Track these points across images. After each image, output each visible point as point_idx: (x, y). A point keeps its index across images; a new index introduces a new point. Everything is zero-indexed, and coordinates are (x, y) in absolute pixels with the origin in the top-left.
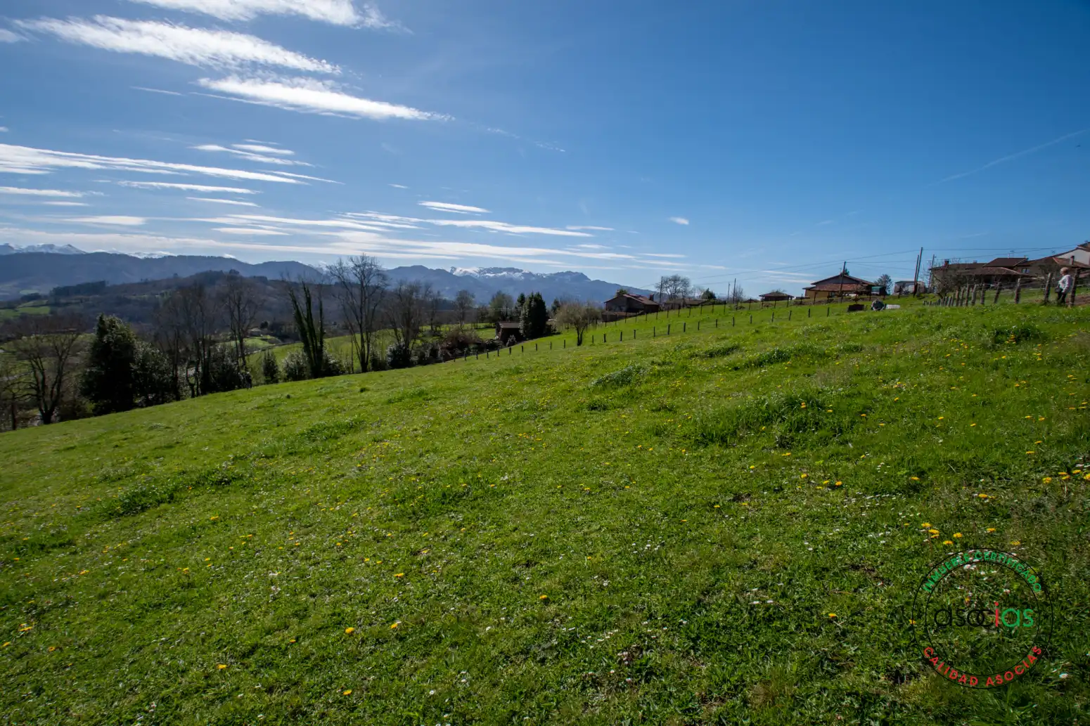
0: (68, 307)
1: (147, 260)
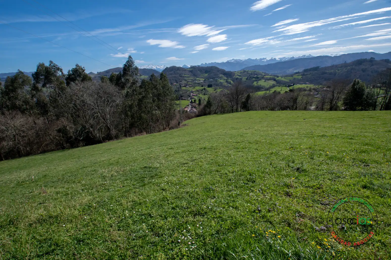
0: (307, 76)
1: (335, 57)
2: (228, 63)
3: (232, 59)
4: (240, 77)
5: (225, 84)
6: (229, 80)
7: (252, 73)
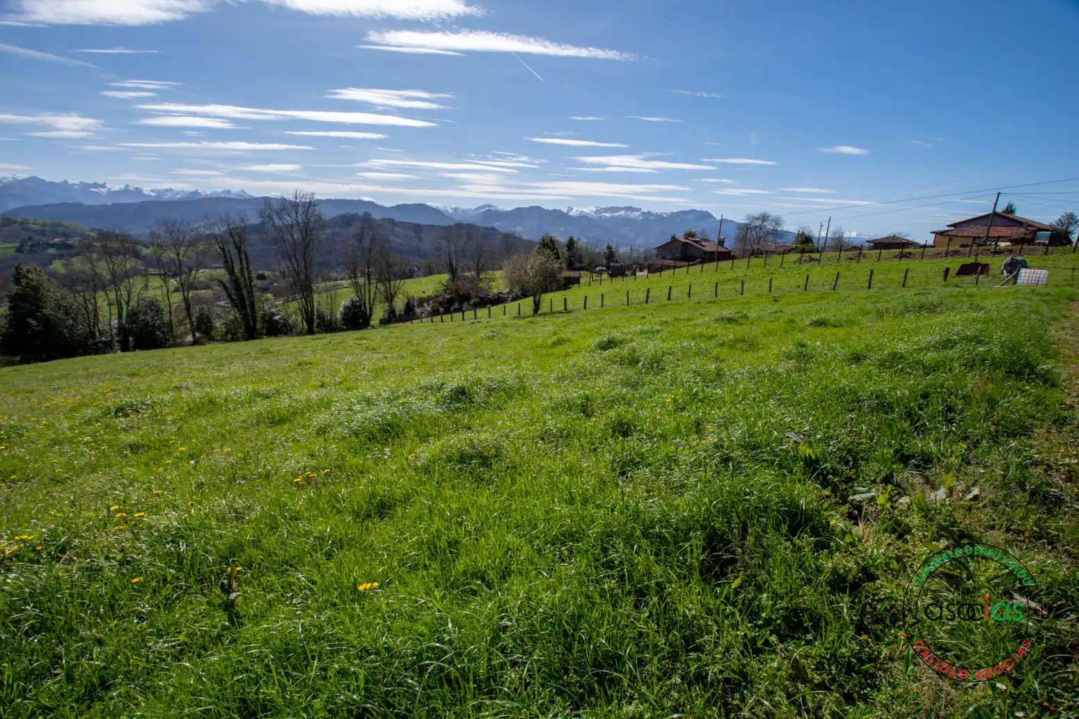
7: (47, 229)
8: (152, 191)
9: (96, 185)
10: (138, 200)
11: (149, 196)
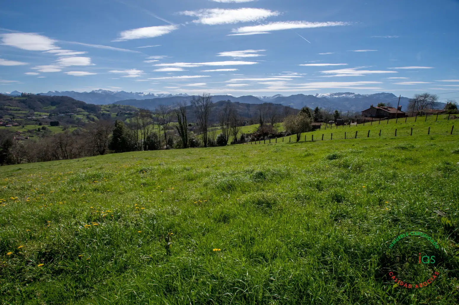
2: (93, 94)
3: (98, 89)
4: (109, 113)
5: (86, 121)
6: (92, 116)
7: (125, 108)
8: (157, 95)
9: (140, 93)
10: (153, 98)
11: (156, 96)
